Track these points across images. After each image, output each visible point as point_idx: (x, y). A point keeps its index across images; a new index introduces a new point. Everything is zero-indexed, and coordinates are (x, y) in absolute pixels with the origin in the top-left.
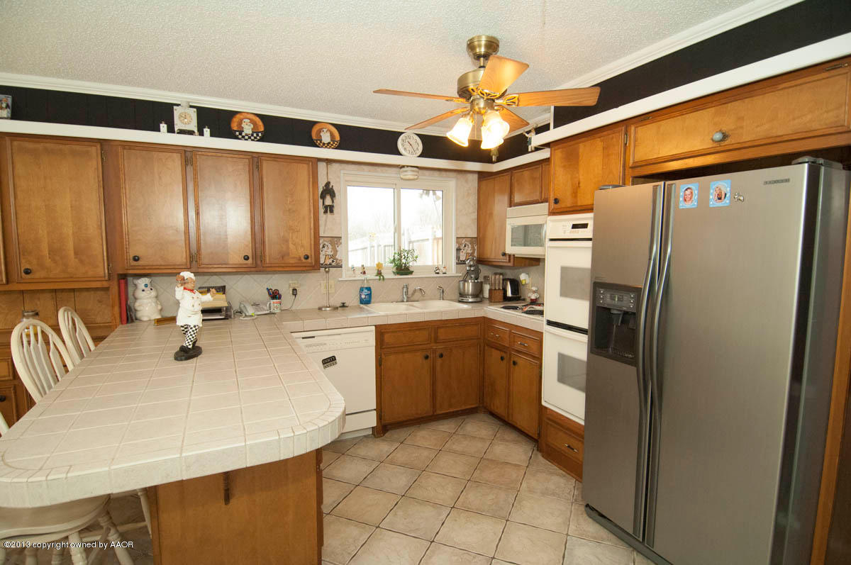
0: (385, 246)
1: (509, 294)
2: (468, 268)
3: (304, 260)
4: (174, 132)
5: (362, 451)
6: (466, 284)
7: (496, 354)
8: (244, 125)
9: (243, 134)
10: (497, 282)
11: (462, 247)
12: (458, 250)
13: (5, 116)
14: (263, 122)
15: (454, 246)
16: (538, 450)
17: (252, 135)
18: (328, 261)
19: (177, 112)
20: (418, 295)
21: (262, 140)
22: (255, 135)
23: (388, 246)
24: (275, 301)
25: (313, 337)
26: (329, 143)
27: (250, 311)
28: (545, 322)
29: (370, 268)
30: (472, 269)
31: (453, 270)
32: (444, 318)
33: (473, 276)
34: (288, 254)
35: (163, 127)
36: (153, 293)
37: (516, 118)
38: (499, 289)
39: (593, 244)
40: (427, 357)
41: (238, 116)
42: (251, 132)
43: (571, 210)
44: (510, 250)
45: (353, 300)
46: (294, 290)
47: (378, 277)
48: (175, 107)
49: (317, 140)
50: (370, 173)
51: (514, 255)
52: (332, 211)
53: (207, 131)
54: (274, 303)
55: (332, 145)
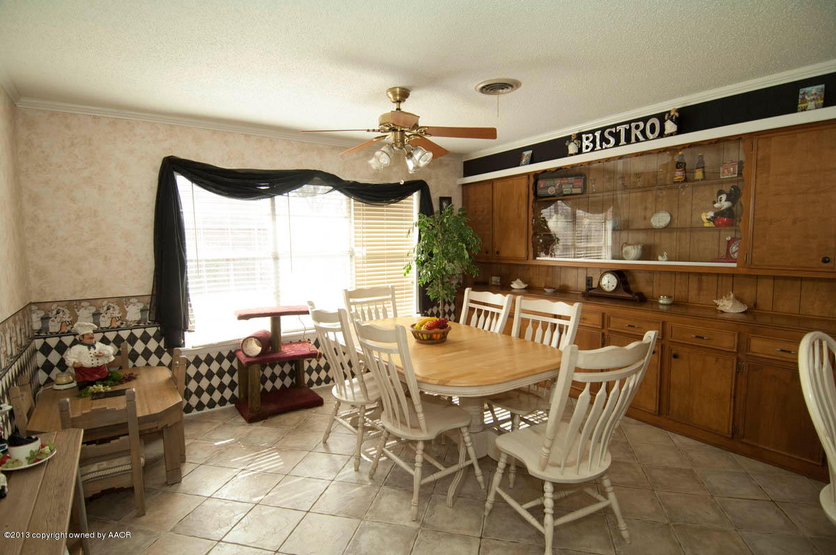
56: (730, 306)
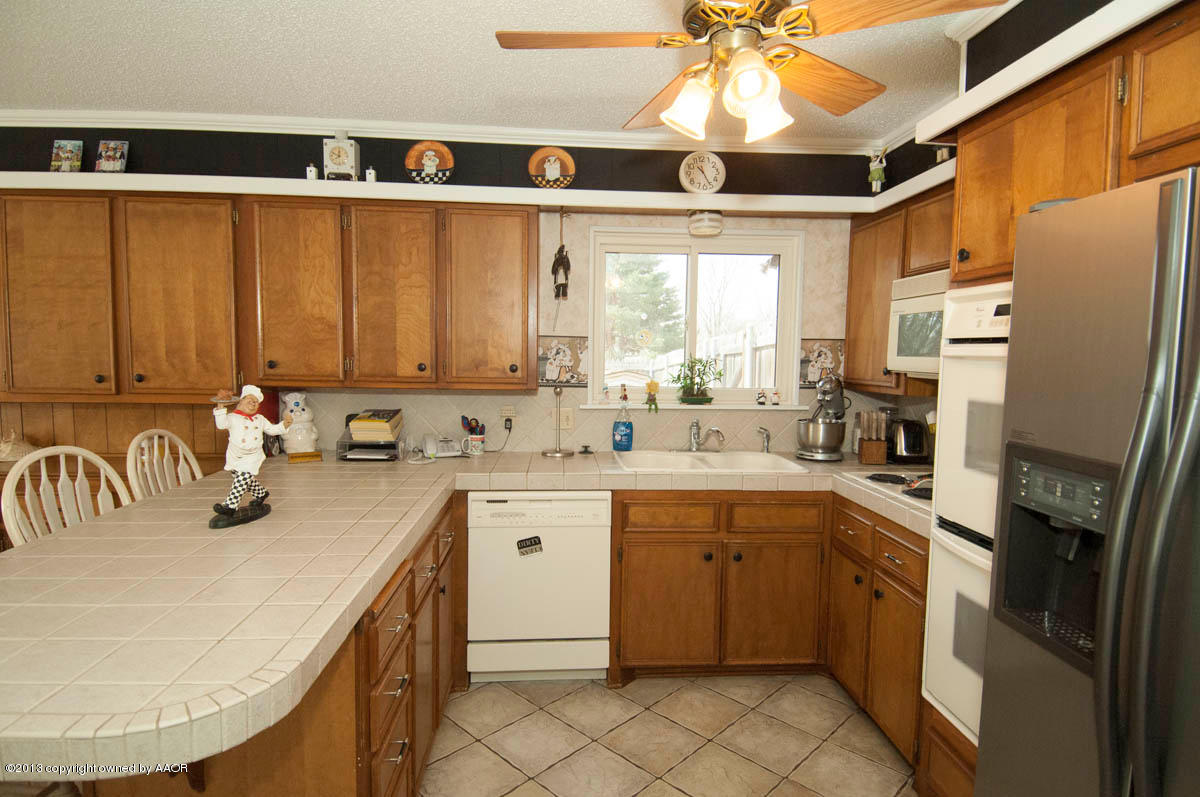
0: (726, 356)
1: (901, 450)
2: (819, 397)
3: (511, 374)
4: (323, 178)
5: (575, 711)
6: (811, 426)
7: (850, 570)
8: (425, 161)
9: (423, 175)
10: (874, 425)
11: (813, 357)
12: (805, 362)
13: (118, 169)
14: (454, 155)
15: (796, 355)
16: (913, 787)
17: (436, 175)
18: (565, 377)
19: (328, 147)
20: (713, 441)
21: (449, 181)
22: (440, 175)
23: (731, 355)
24: (473, 436)
25: (506, 501)
26: (557, 180)
27: (431, 450)
28: (934, 521)
29: (636, 390)
30: (828, 398)
31: (793, 399)
32: (747, 487)
33: (830, 411)
34: (486, 363)
35: (311, 171)
36: (306, 415)
37: (840, 73)
38: (878, 439)
39: (1010, 350)
40: (709, 557)
41: (418, 147)
42: (434, 171)
43: (994, 272)
44: (896, 362)
45: (602, 443)
46: (509, 420)
47: (647, 406)
48: (325, 140)
49: (536, 177)
50: (638, 230)
51: (906, 374)
52: (565, 294)
53: (371, 174)
54: (472, 439)
55: (562, 182)
56: (8, 452)
